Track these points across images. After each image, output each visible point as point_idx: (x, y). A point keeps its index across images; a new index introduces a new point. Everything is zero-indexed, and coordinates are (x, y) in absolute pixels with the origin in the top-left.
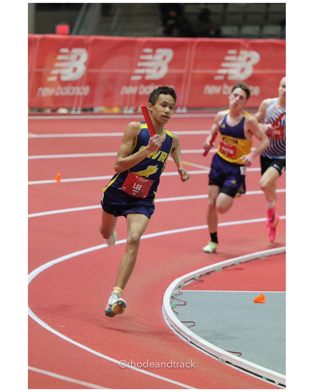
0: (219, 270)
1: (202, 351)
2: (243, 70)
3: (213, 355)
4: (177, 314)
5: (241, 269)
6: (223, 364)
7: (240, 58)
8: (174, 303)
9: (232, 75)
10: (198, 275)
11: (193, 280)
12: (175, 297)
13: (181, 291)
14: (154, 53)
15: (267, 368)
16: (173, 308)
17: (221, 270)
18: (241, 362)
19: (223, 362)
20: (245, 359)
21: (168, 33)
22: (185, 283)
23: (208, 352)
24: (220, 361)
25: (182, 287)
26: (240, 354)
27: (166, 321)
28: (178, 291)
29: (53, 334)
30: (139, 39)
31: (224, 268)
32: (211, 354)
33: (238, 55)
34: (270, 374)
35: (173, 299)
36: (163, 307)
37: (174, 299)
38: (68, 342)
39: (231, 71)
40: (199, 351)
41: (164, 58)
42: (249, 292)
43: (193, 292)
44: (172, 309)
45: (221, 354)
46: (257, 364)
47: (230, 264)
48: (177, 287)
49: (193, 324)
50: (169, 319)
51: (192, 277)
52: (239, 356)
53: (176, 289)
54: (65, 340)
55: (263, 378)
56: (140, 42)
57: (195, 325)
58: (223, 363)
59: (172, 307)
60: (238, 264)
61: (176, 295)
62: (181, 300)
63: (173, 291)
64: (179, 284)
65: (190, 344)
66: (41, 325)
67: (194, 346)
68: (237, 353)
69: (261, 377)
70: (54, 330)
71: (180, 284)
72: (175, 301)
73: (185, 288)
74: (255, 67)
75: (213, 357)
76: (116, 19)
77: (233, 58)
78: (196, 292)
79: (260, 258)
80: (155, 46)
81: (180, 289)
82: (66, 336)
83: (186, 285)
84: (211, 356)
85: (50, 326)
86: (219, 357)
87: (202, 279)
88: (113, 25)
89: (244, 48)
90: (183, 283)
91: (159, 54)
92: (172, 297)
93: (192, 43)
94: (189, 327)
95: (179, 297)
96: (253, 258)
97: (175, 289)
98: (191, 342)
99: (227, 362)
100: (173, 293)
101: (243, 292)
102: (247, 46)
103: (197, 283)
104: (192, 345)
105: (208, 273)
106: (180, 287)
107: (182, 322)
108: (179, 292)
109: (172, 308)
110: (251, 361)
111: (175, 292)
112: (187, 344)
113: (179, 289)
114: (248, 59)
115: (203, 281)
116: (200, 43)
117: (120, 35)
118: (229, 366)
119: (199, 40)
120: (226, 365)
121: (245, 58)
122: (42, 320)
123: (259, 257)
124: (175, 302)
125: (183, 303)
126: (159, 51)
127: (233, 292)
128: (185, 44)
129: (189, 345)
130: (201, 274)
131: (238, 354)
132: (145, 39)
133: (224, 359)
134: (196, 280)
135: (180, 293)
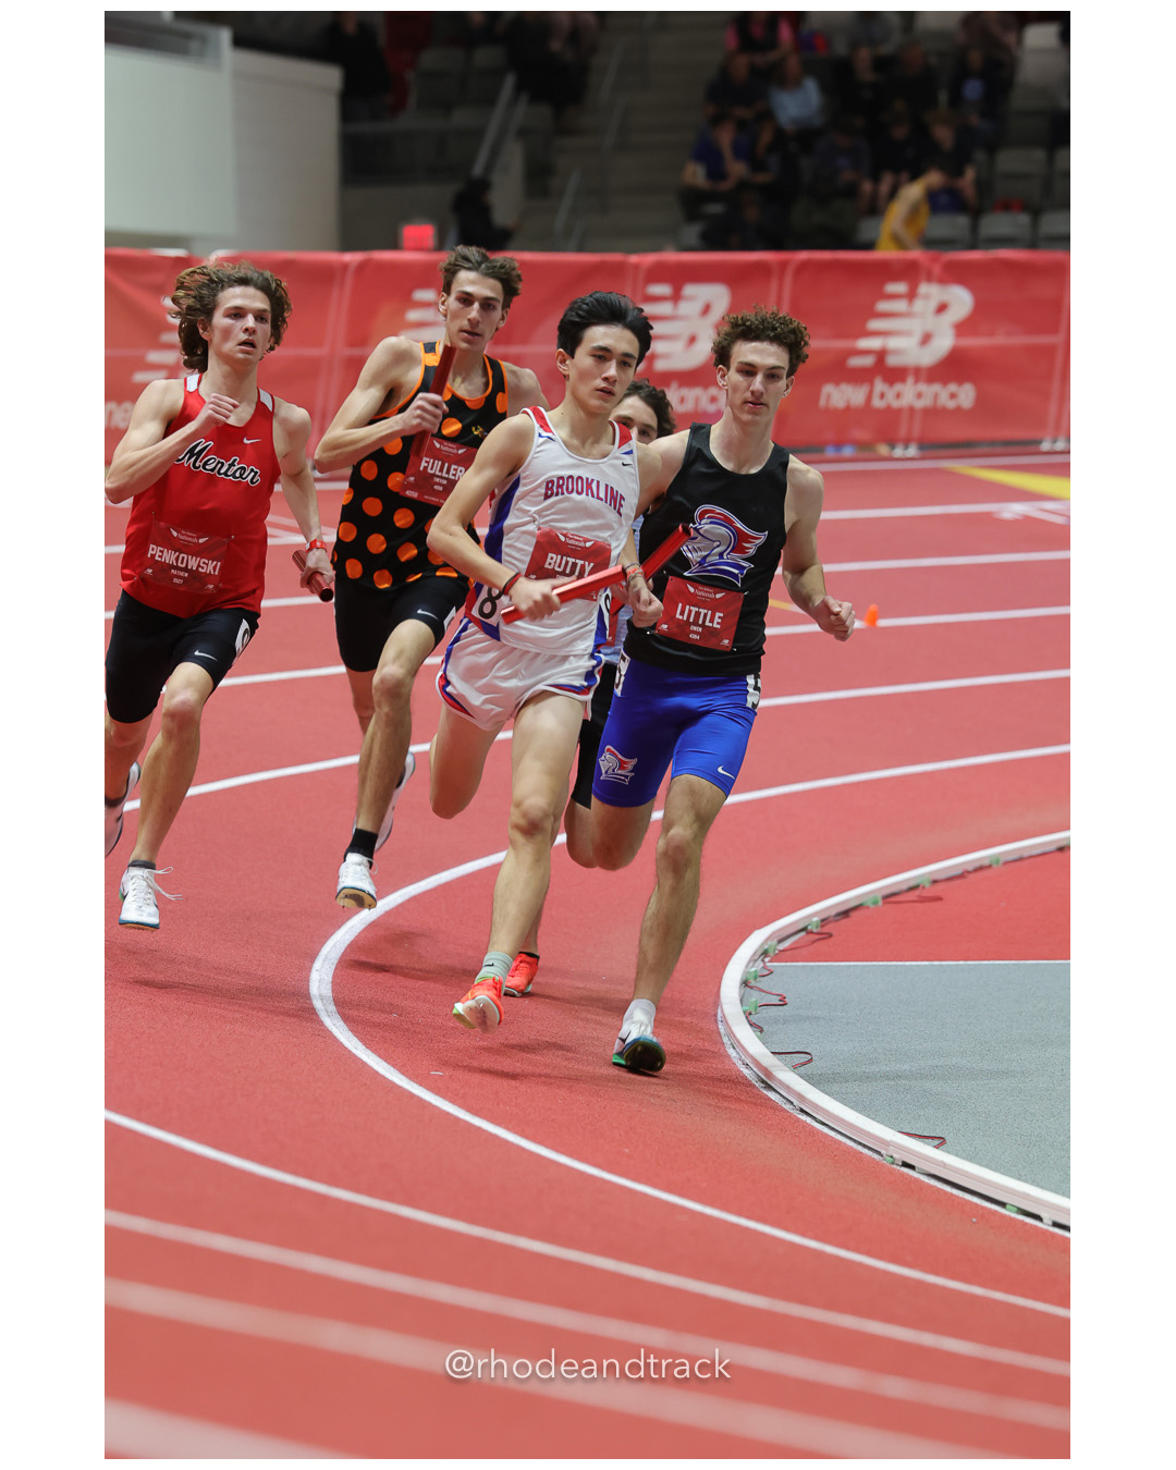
0: (875, 903)
1: (832, 1134)
2: (926, 339)
3: (865, 1146)
4: (762, 1031)
5: (939, 899)
6: (894, 1169)
7: (918, 305)
8: (753, 1000)
9: (896, 352)
10: (815, 919)
11: (803, 934)
12: (753, 983)
13: (768, 964)
14: (676, 297)
15: (1019, 1179)
16: (750, 1014)
17: (880, 903)
18: (944, 1165)
19: (893, 1163)
20: (957, 1155)
21: (715, 239)
22: (780, 941)
23: (850, 1138)
24: (886, 1162)
25: (772, 954)
26: (940, 1142)
27: (731, 1052)
28: (762, 965)
29: (412, 1096)
30: (634, 259)
31: (890, 897)
32: (860, 1144)
33: (911, 296)
34: (1026, 1196)
35: (748, 989)
36: (719, 1011)
37: (751, 988)
38: (457, 1119)
39: (893, 343)
40: (827, 1135)
41: (706, 309)
42: (961, 962)
43: (803, 966)
44: (747, 1018)
45: (887, 1143)
46: (991, 1169)
47: (904, 887)
48: (759, 953)
49: (805, 1058)
50: (737, 1044)
51: (801, 926)
52: (937, 1147)
53: (756, 960)
54: (448, 1113)
55: (1008, 1206)
56: (637, 267)
57: (811, 1060)
58: (894, 1166)
59: (744, 1012)
60: (927, 885)
61: (755, 979)
62: (770, 990)
63: (747, 966)
64: (762, 944)
65: (800, 1116)
66: (377, 1072)
67: (809, 1120)
68: (933, 1138)
69: (1003, 1205)
70: (415, 1085)
71: (766, 947)
72: (754, 993)
73: (781, 956)
74: (962, 328)
75: (865, 1151)
76: (567, 202)
77: (900, 306)
78: (812, 967)
79: (990, 866)
80: (679, 277)
81: (767, 960)
82: (450, 1101)
83: (781, 947)
84: (860, 1148)
85: (403, 1074)
86: (883, 1152)
87: (826, 930)
88: (560, 221)
89: (929, 279)
90: (775, 942)
91: (691, 298)
92: (745, 983)
93: (783, 265)
94: (795, 1067)
95: (763, 983)
96: (970, 868)
97: (753, 960)
98: (802, 1111)
99: (905, 1165)
100: (746, 973)
101: (944, 963)
102: (937, 269)
103: (814, 942)
104: (803, 1117)
105: (845, 914)
106: (765, 953)
107: (773, 1053)
108: (765, 967)
109: (748, 1015)
110: (970, 1159)
111: (753, 969)
112: (790, 1116)
113: (763, 960)
114: (942, 308)
115: (830, 936)
116: (803, 267)
117: (580, 249)
118: (911, 1177)
119: (803, 255)
120: (903, 1174)
121: (933, 304)
122: (380, 1057)
123: (986, 863)
124: (755, 997)
125: (776, 1000)
126: (689, 290)
127: (917, 966)
128: (763, 269)
129: (798, 1120)
130: (824, 916)
131: (937, 1142)
132: (650, 258)
133: (895, 1156)
134: (812, 932)
135: (767, 972)
